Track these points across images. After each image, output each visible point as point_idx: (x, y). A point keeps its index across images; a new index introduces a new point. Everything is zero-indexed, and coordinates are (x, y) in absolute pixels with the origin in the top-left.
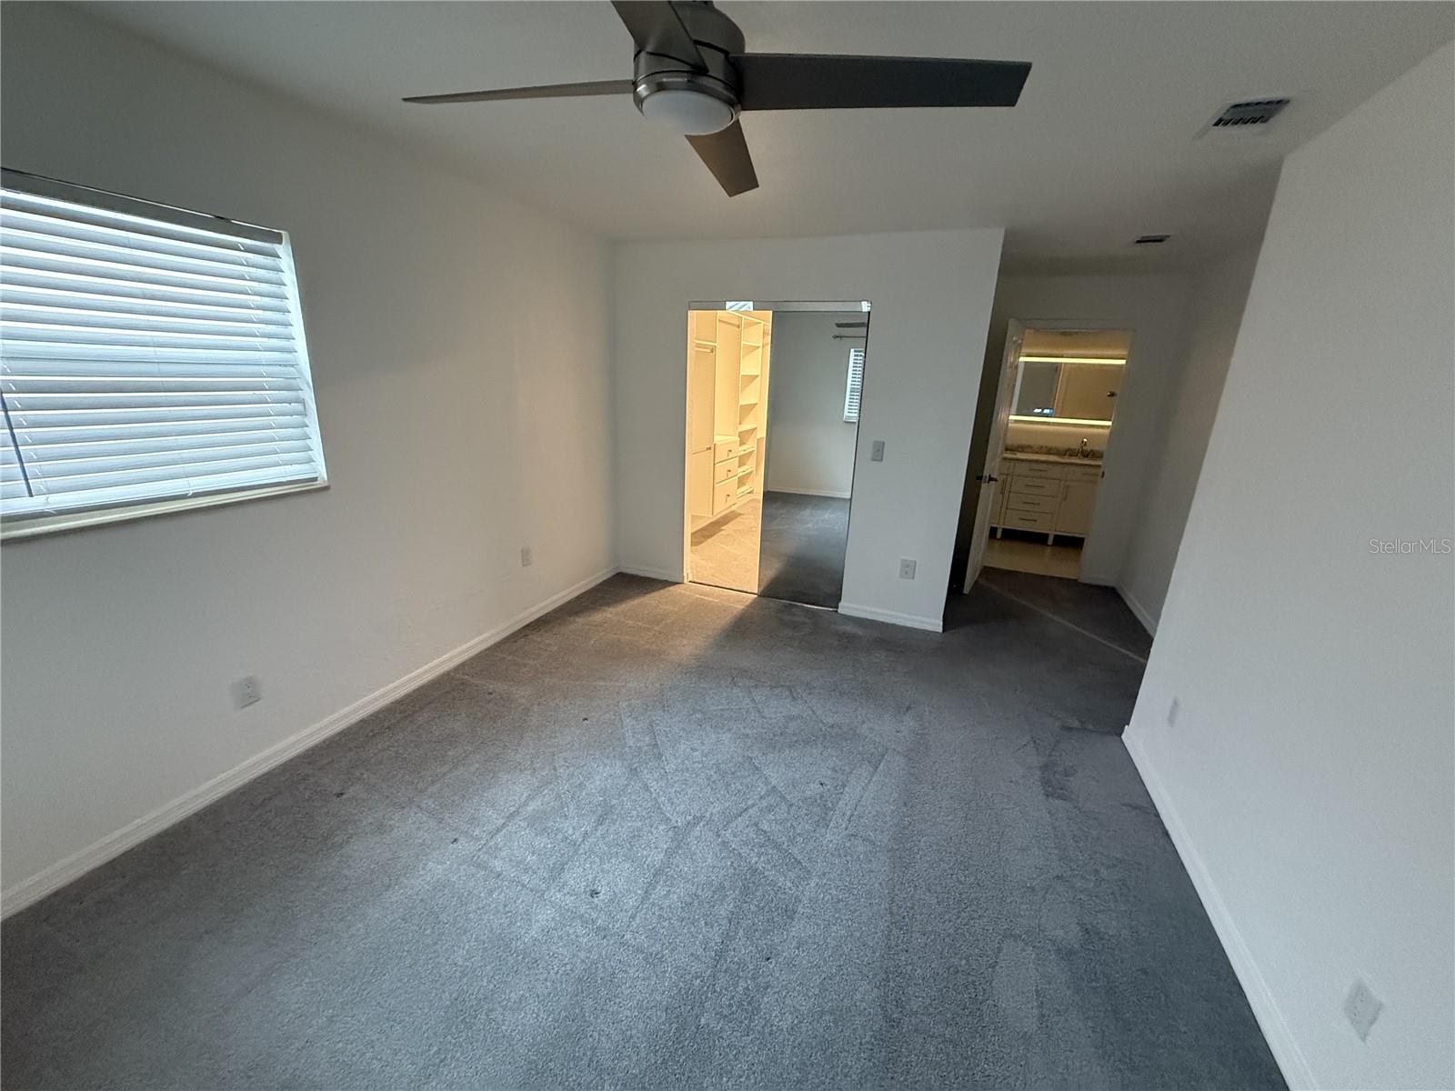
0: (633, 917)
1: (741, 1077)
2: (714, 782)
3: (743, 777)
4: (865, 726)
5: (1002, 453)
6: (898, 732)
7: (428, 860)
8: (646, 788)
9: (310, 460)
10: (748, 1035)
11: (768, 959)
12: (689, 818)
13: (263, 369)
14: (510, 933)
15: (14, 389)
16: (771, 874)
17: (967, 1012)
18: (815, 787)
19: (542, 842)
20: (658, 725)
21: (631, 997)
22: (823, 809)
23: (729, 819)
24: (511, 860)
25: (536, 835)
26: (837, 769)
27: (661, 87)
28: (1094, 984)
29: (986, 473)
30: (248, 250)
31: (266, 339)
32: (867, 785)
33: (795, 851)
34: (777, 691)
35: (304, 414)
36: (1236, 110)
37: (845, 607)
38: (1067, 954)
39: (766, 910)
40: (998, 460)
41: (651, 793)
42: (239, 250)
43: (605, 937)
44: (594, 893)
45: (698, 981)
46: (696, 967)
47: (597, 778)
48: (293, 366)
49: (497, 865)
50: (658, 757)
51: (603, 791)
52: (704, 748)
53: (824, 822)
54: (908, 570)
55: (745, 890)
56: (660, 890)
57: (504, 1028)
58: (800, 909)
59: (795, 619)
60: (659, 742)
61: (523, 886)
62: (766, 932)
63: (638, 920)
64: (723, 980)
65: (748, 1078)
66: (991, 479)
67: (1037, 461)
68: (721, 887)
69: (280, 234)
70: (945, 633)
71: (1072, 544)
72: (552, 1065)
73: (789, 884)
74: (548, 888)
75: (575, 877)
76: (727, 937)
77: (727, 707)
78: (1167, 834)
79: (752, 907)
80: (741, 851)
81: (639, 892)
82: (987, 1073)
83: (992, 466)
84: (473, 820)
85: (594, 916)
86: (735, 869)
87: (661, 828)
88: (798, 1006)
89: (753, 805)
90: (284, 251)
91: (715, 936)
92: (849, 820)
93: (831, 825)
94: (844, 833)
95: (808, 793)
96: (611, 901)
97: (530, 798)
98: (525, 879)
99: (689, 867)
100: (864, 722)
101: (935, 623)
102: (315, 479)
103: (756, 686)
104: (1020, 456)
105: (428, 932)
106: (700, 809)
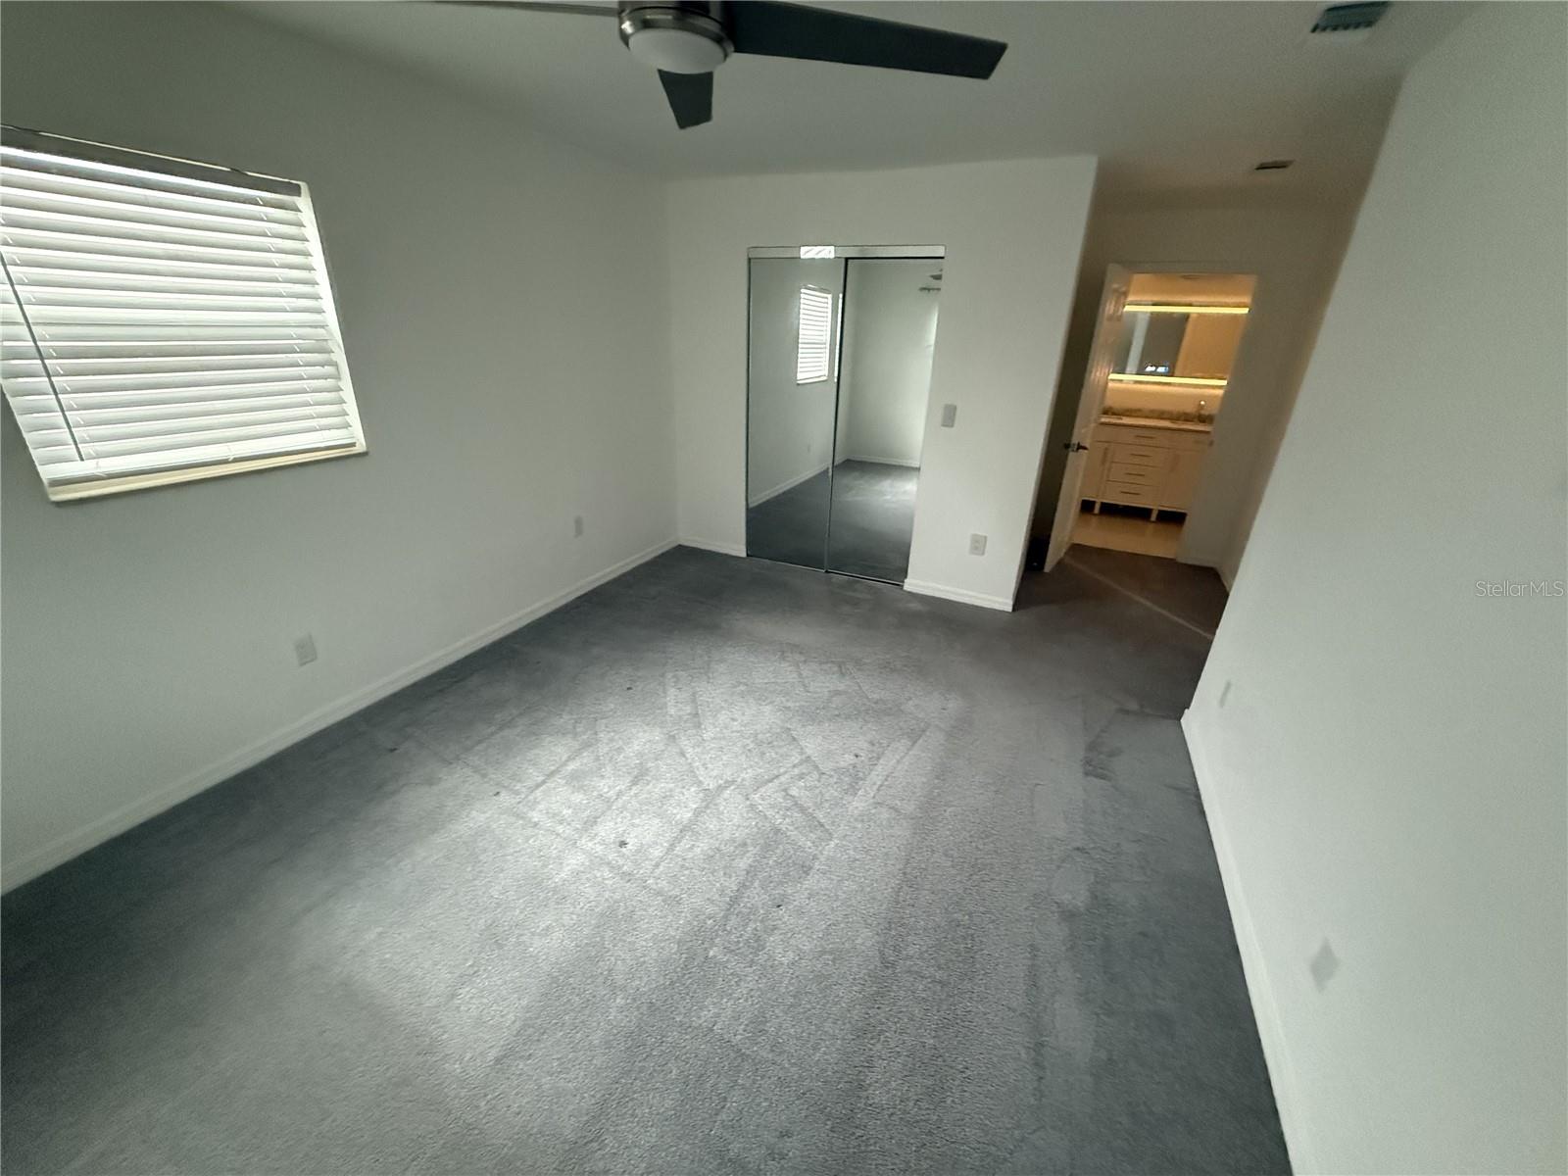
0: (657, 866)
1: (740, 999)
2: (749, 750)
3: (780, 747)
4: (911, 702)
5: (1100, 418)
6: (944, 709)
7: (472, 809)
8: (683, 754)
9: (347, 426)
10: (751, 967)
11: (779, 906)
12: (720, 782)
13: (292, 331)
14: (543, 874)
15: (54, 354)
16: (793, 834)
17: (960, 959)
18: (849, 758)
19: (578, 798)
20: (701, 696)
21: (647, 931)
22: (854, 779)
23: (759, 783)
24: (547, 813)
25: (573, 792)
26: (875, 742)
27: (646, 25)
28: (1091, 943)
29: (1075, 440)
30: (267, 204)
31: (294, 299)
32: (902, 758)
33: (820, 815)
34: (825, 667)
35: (338, 377)
36: (1335, 13)
37: (911, 584)
38: (1069, 915)
39: (784, 864)
40: (1093, 425)
41: (687, 759)
42: (257, 204)
43: (629, 881)
44: (623, 844)
45: (711, 921)
46: (710, 909)
47: (636, 742)
48: (323, 327)
49: (535, 816)
50: (698, 726)
51: (640, 755)
52: (744, 718)
53: (852, 789)
54: (978, 545)
55: (767, 848)
56: (685, 843)
57: (531, 949)
58: (817, 866)
59: (858, 595)
60: (700, 712)
61: (558, 835)
62: (781, 883)
63: (661, 868)
64: (733, 921)
65: (746, 1000)
66: (1080, 447)
67: (1144, 427)
68: (745, 844)
69: (298, 186)
70: (1017, 613)
71: (1173, 519)
72: (571, 980)
73: (809, 844)
74: (581, 837)
75: (607, 829)
76: (743, 886)
77: (773, 680)
78: (1203, 813)
79: (771, 862)
80: (767, 813)
81: (665, 844)
82: (968, 1009)
83: (1082, 433)
84: (515, 777)
85: (621, 863)
86: (759, 829)
87: (693, 789)
88: (800, 946)
89: (786, 772)
90: (304, 202)
91: (732, 885)
92: (878, 790)
93: (860, 793)
94: (872, 801)
95: (842, 764)
96: (638, 851)
97: (569, 759)
98: (560, 829)
99: (715, 826)
100: (910, 699)
101: (1004, 602)
102: (353, 445)
103: (805, 662)
104: (1126, 421)
105: (469, 869)
106: (732, 775)
